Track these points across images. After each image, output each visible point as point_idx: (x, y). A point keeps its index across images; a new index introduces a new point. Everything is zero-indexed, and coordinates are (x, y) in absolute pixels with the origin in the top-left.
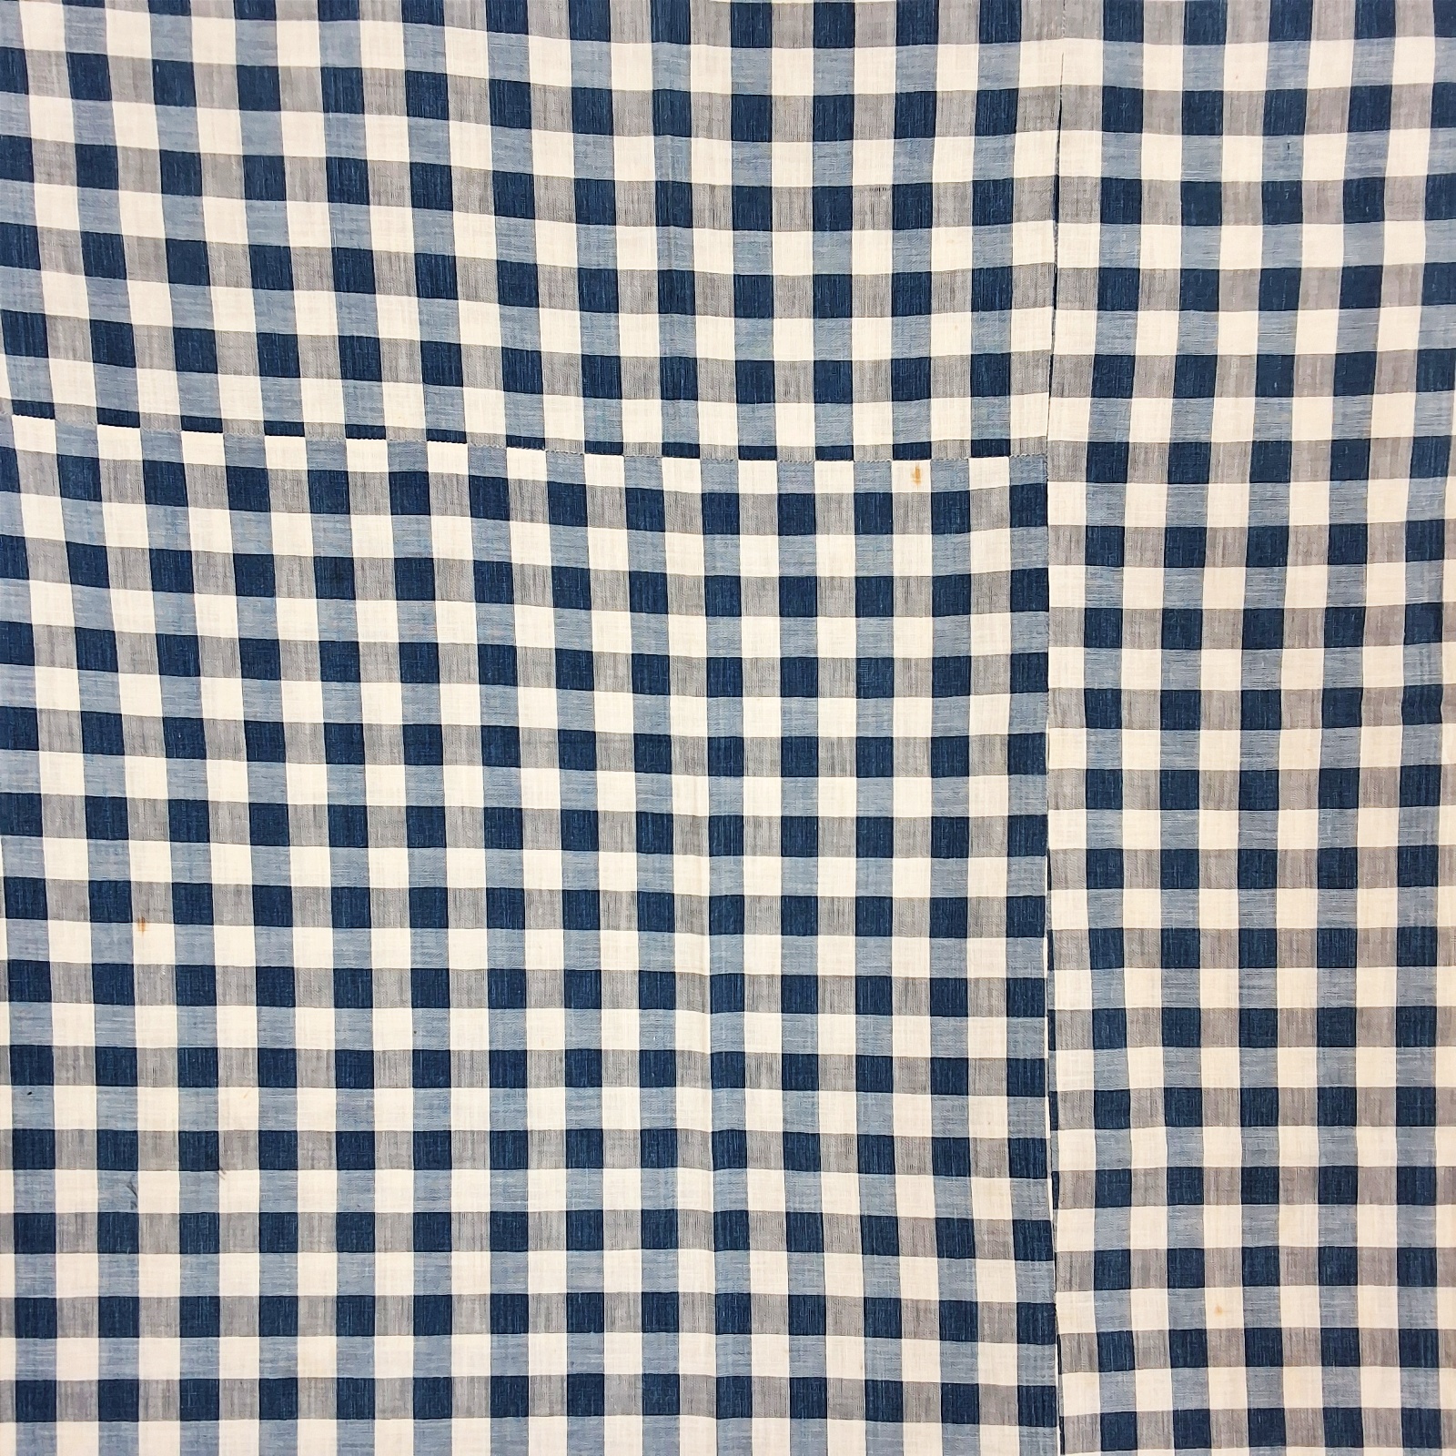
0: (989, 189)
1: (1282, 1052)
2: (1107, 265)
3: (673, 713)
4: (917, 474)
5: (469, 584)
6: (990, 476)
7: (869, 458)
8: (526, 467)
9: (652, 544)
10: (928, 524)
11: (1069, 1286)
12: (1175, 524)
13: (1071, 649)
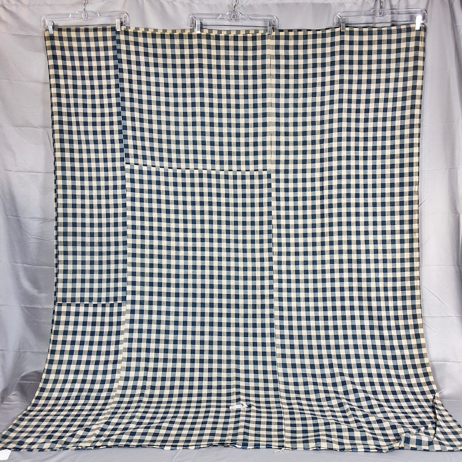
0: (264, 142)
1: (299, 238)
2: (277, 150)
3: (230, 200)
4: (257, 173)
5: (207, 186)
6: (265, 173)
7: (251, 171)
8: (213, 173)
9: (227, 181)
10: (258, 178)
11: (275, 264)
12: (285, 178)
13: (274, 192)
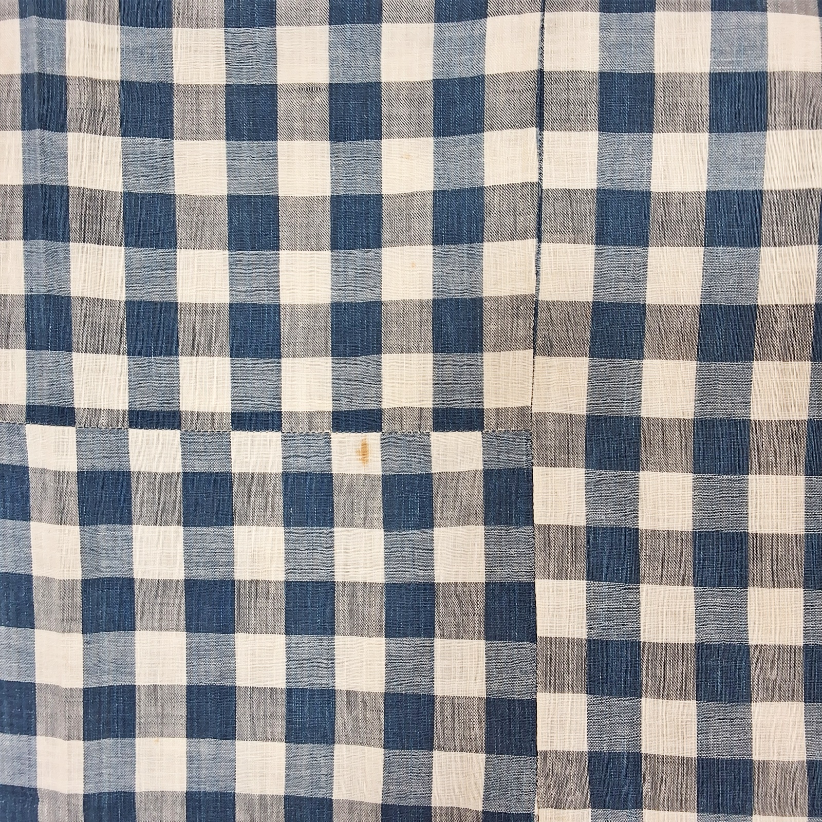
0: (453, 90)
2: (608, 186)
3: (40, 759)
4: (364, 452)
6: (458, 456)
7: (302, 428)
9: (13, 536)
10: (379, 515)
12: (706, 526)
13: (568, 696)
